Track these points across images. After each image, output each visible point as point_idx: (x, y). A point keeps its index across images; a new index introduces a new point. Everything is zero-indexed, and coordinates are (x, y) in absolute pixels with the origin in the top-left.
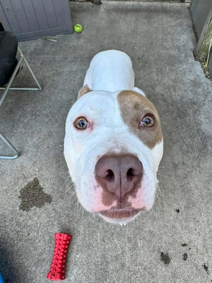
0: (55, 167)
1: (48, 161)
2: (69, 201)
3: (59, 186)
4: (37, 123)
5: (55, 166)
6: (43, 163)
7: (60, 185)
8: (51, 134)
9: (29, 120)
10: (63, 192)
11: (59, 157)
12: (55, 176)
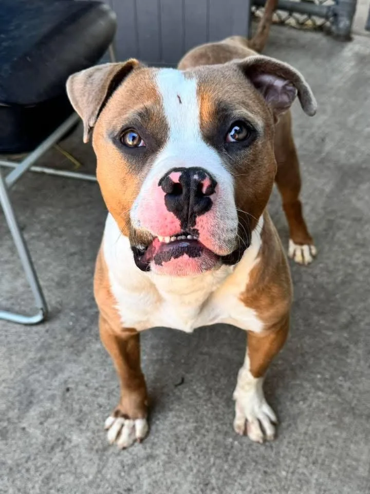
0: (31, 359)
1: (23, 338)
2: (15, 451)
3: (13, 404)
4: (48, 250)
5: (31, 355)
6: (9, 339)
7: (17, 404)
8: (64, 282)
9: (33, 238)
10: (14, 423)
11: (55, 338)
12: (19, 378)
